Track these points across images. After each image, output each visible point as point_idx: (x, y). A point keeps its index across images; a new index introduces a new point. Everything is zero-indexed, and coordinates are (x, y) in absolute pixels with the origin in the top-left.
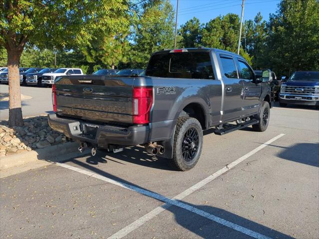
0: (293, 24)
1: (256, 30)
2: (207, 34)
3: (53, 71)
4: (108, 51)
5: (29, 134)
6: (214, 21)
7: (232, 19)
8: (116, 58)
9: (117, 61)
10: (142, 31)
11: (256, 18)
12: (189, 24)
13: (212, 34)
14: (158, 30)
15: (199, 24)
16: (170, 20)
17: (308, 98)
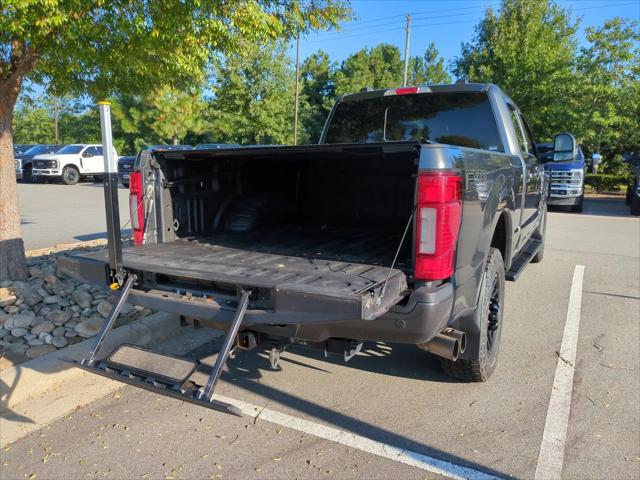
0: (504, 62)
1: (428, 74)
2: (346, 80)
3: (55, 149)
4: (165, 110)
5: (50, 300)
6: (356, 56)
7: (388, 55)
8: (182, 124)
9: (185, 130)
10: (229, 73)
11: (428, 53)
12: (310, 62)
13: (354, 80)
14: (259, 71)
15: (329, 62)
16: (280, 54)
17: (560, 192)
